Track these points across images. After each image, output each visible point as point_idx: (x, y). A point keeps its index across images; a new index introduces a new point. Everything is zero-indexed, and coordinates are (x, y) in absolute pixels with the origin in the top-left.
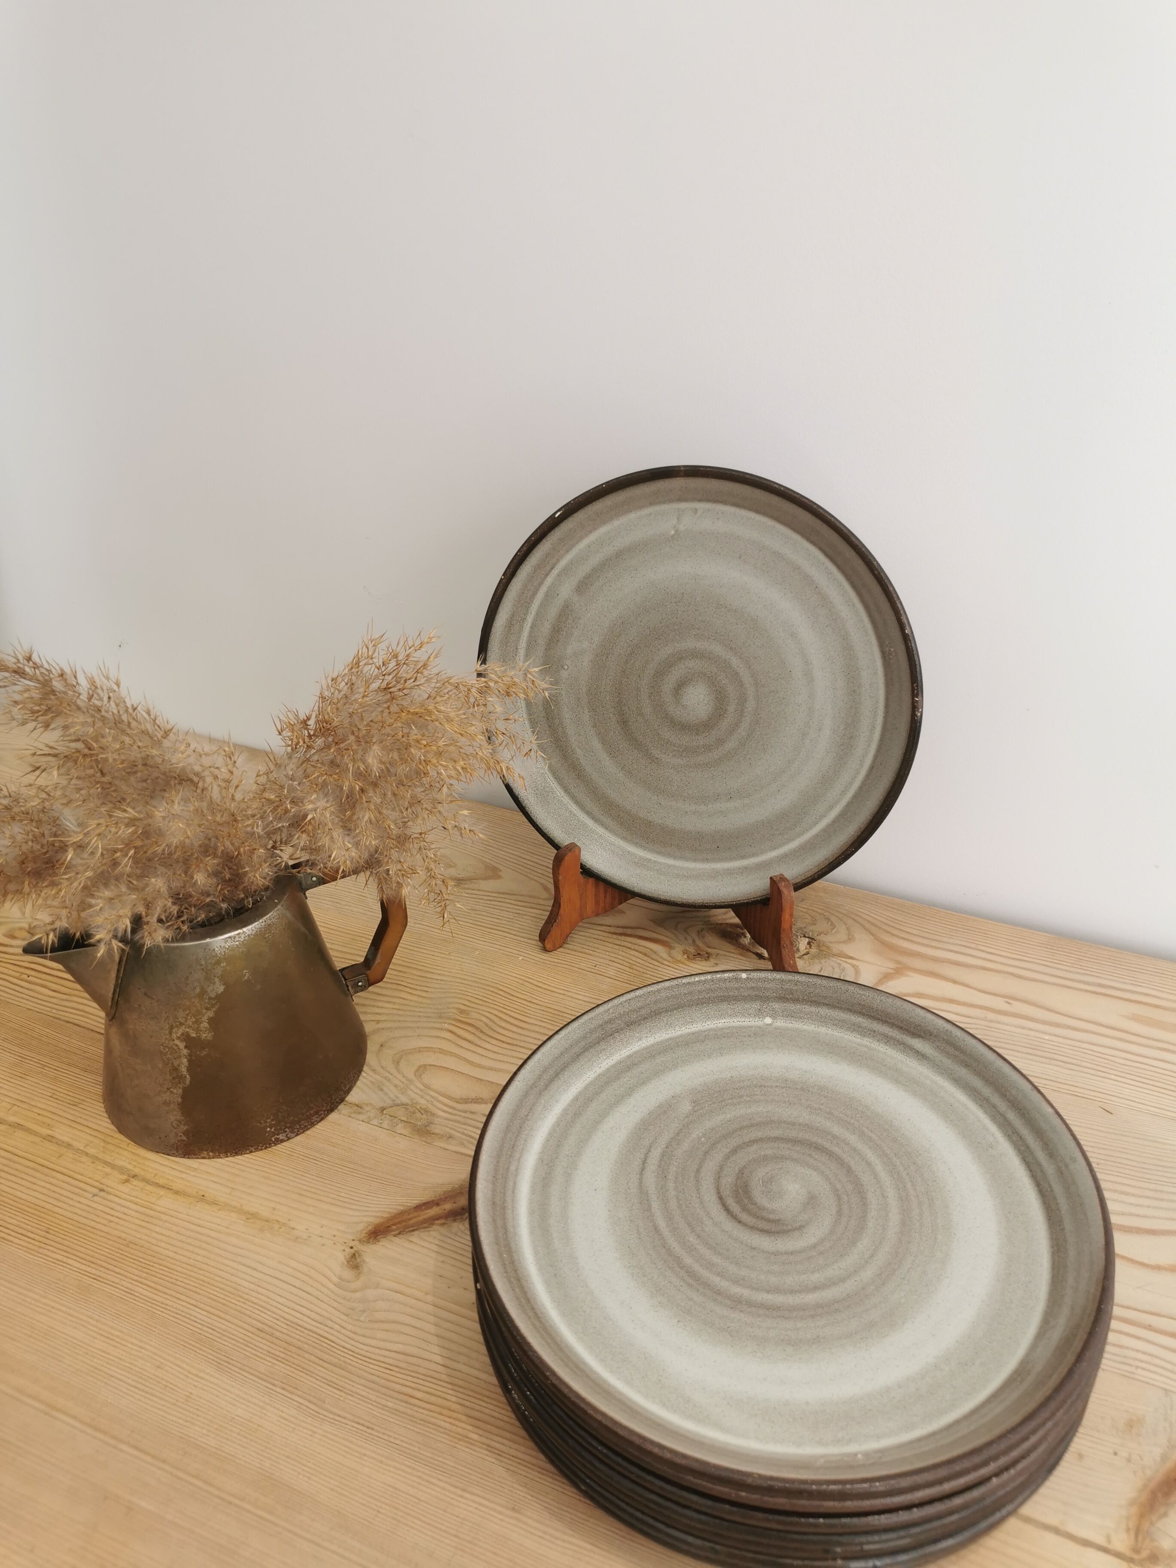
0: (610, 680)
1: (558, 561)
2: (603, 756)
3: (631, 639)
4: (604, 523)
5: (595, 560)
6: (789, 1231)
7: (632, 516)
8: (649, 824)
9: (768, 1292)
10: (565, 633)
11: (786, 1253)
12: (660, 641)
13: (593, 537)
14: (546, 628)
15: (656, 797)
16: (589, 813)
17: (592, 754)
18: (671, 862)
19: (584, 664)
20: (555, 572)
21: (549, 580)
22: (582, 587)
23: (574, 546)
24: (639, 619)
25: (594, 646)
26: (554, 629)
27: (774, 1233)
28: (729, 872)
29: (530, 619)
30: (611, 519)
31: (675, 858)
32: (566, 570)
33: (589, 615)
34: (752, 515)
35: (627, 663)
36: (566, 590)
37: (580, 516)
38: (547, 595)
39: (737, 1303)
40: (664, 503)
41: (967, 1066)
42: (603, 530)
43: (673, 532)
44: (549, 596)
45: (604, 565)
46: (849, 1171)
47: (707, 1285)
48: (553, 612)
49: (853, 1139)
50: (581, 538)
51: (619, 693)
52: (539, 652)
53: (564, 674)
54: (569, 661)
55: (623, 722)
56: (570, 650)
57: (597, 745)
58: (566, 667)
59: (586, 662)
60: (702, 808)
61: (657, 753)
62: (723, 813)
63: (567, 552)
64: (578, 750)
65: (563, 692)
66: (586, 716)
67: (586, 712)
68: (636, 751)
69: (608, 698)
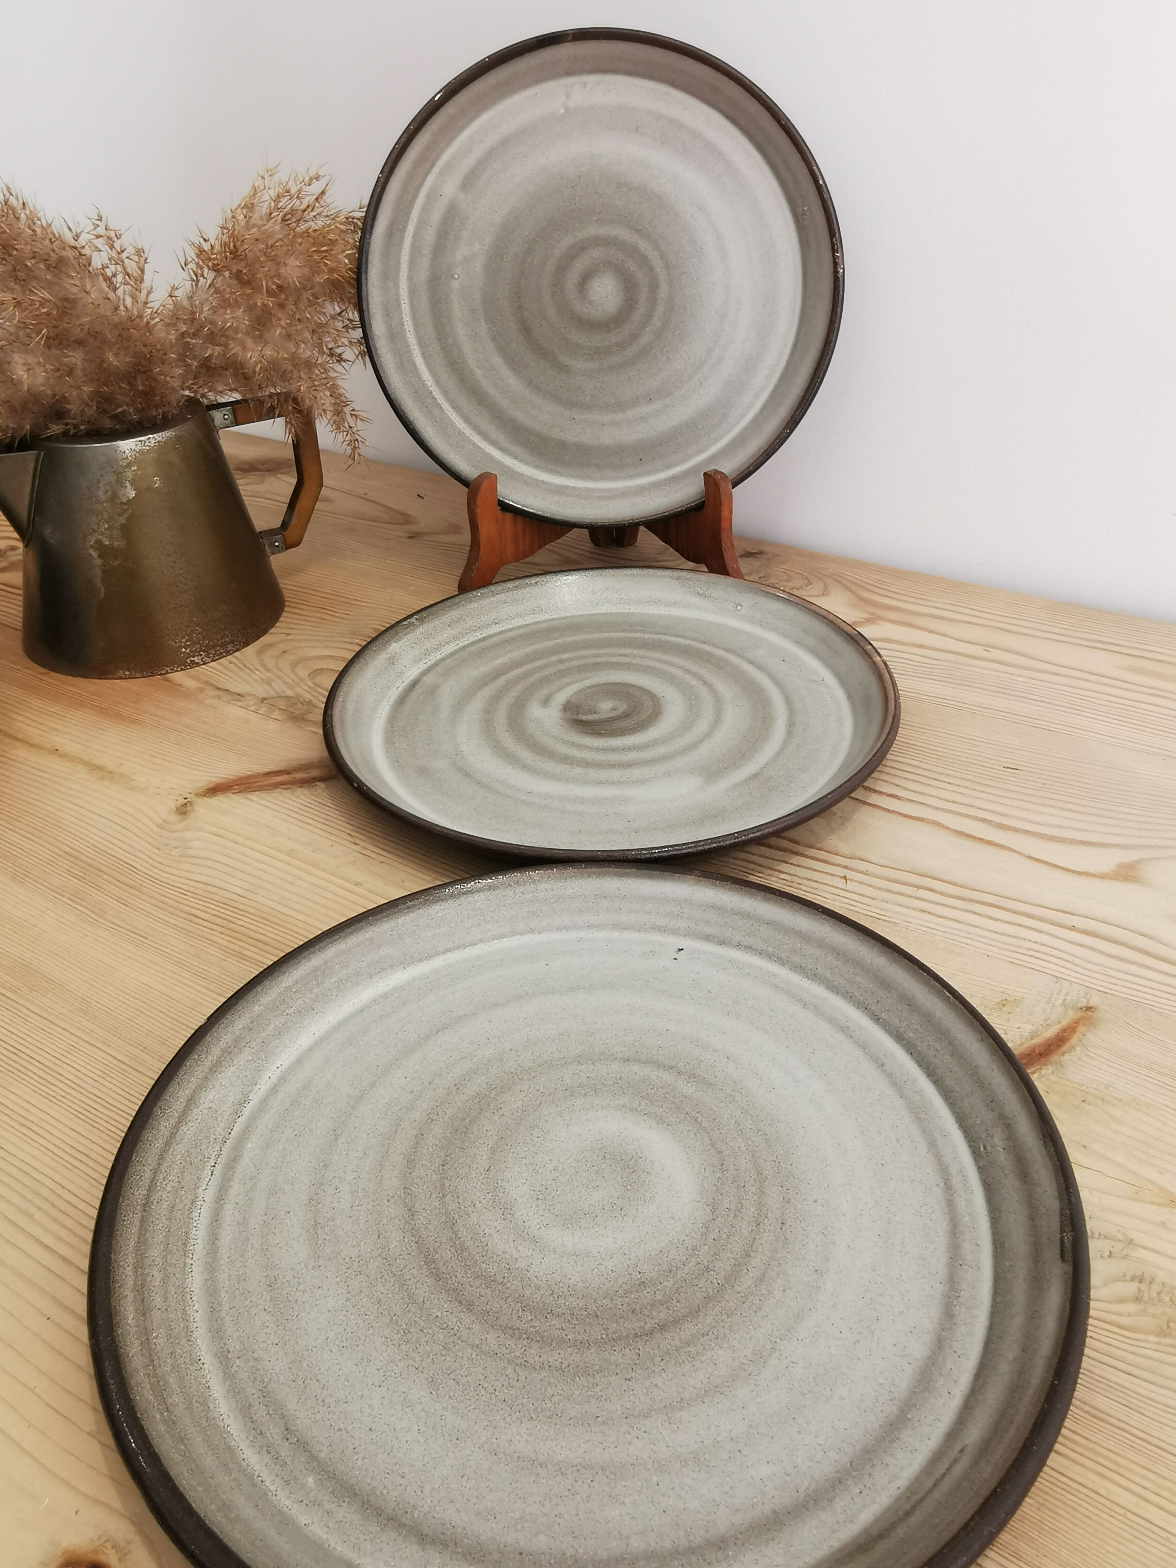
0: (507, 284)
1: (438, 157)
2: (505, 372)
3: (526, 234)
4: (488, 106)
5: (479, 152)
7: (517, 97)
8: (562, 445)
10: (452, 238)
12: (559, 233)
13: (476, 125)
14: (431, 235)
15: (568, 412)
17: (493, 372)
19: (477, 269)
20: (436, 168)
21: (430, 180)
22: (466, 184)
23: (455, 137)
24: (534, 210)
25: (486, 248)
26: (440, 234)
28: (656, 486)
29: (411, 227)
31: (594, 479)
32: (448, 167)
33: (478, 213)
35: (525, 261)
36: (450, 189)
37: (464, 96)
38: (429, 197)
40: (550, 79)
42: (487, 116)
43: (562, 111)
44: (430, 199)
45: (491, 155)
48: (437, 215)
50: (463, 127)
51: (519, 297)
52: (425, 263)
53: (455, 284)
54: (458, 270)
55: (526, 330)
56: (459, 256)
57: (497, 360)
58: (456, 276)
59: (478, 266)
60: (620, 416)
61: (566, 360)
62: (644, 419)
63: (448, 145)
64: (477, 370)
65: (455, 306)
66: (483, 329)
67: (483, 324)
68: (542, 361)
69: (506, 304)
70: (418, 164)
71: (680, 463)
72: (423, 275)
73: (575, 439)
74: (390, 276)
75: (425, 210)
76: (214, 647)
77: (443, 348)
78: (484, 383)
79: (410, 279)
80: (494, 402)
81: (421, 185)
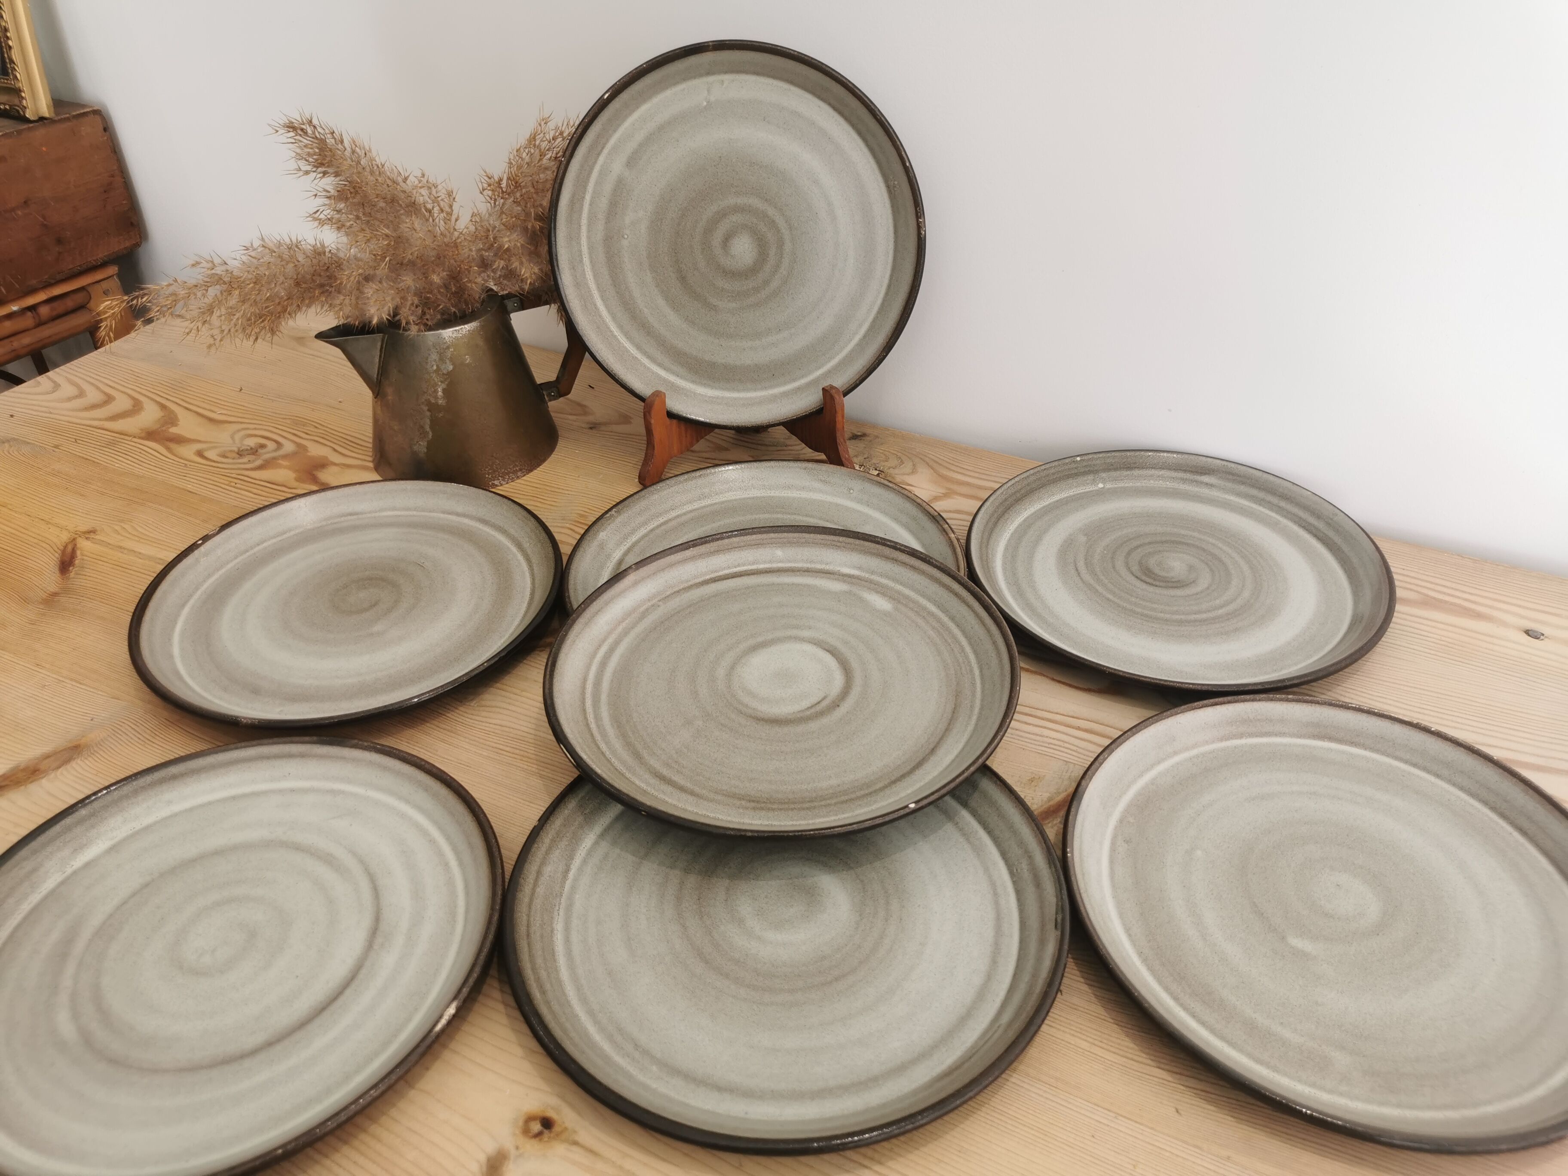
0: (667, 242)
1: (608, 140)
2: (667, 311)
3: (680, 203)
4: (644, 101)
5: (639, 137)
6: (1188, 585)
7: (668, 93)
8: (713, 365)
9: (1195, 614)
10: (621, 206)
11: (1193, 595)
12: (706, 202)
13: (636, 115)
14: (603, 204)
15: (718, 341)
16: (660, 365)
17: (658, 311)
18: (735, 395)
19: (642, 231)
20: (606, 151)
21: (601, 159)
22: (630, 163)
23: (619, 125)
24: (685, 184)
25: (649, 214)
26: (611, 203)
27: (1180, 587)
28: (785, 394)
29: (588, 197)
30: (650, 97)
31: (738, 391)
32: (615, 150)
33: (641, 186)
34: (770, 81)
35: (680, 225)
36: (618, 167)
37: (625, 96)
38: (601, 173)
39: (1180, 623)
40: (695, 77)
41: (1243, 483)
42: (644, 108)
43: (705, 103)
44: (602, 174)
45: (649, 139)
46: (1204, 550)
47: (1157, 619)
48: (608, 188)
49: (1196, 534)
50: (626, 118)
51: (676, 253)
52: (600, 226)
53: (625, 243)
54: (627, 232)
55: (683, 279)
56: (627, 220)
57: (661, 302)
58: (626, 237)
59: (643, 229)
60: (757, 343)
61: (714, 301)
62: (774, 345)
63: (615, 131)
64: (645, 310)
65: (626, 260)
66: (649, 277)
67: (649, 274)
68: (696, 302)
69: (666, 259)
70: (591, 149)
71: (803, 379)
72: (599, 235)
73: (723, 361)
74: (573, 237)
75: (598, 183)
77: (617, 293)
78: (651, 319)
79: (589, 238)
80: (659, 334)
81: (595, 163)
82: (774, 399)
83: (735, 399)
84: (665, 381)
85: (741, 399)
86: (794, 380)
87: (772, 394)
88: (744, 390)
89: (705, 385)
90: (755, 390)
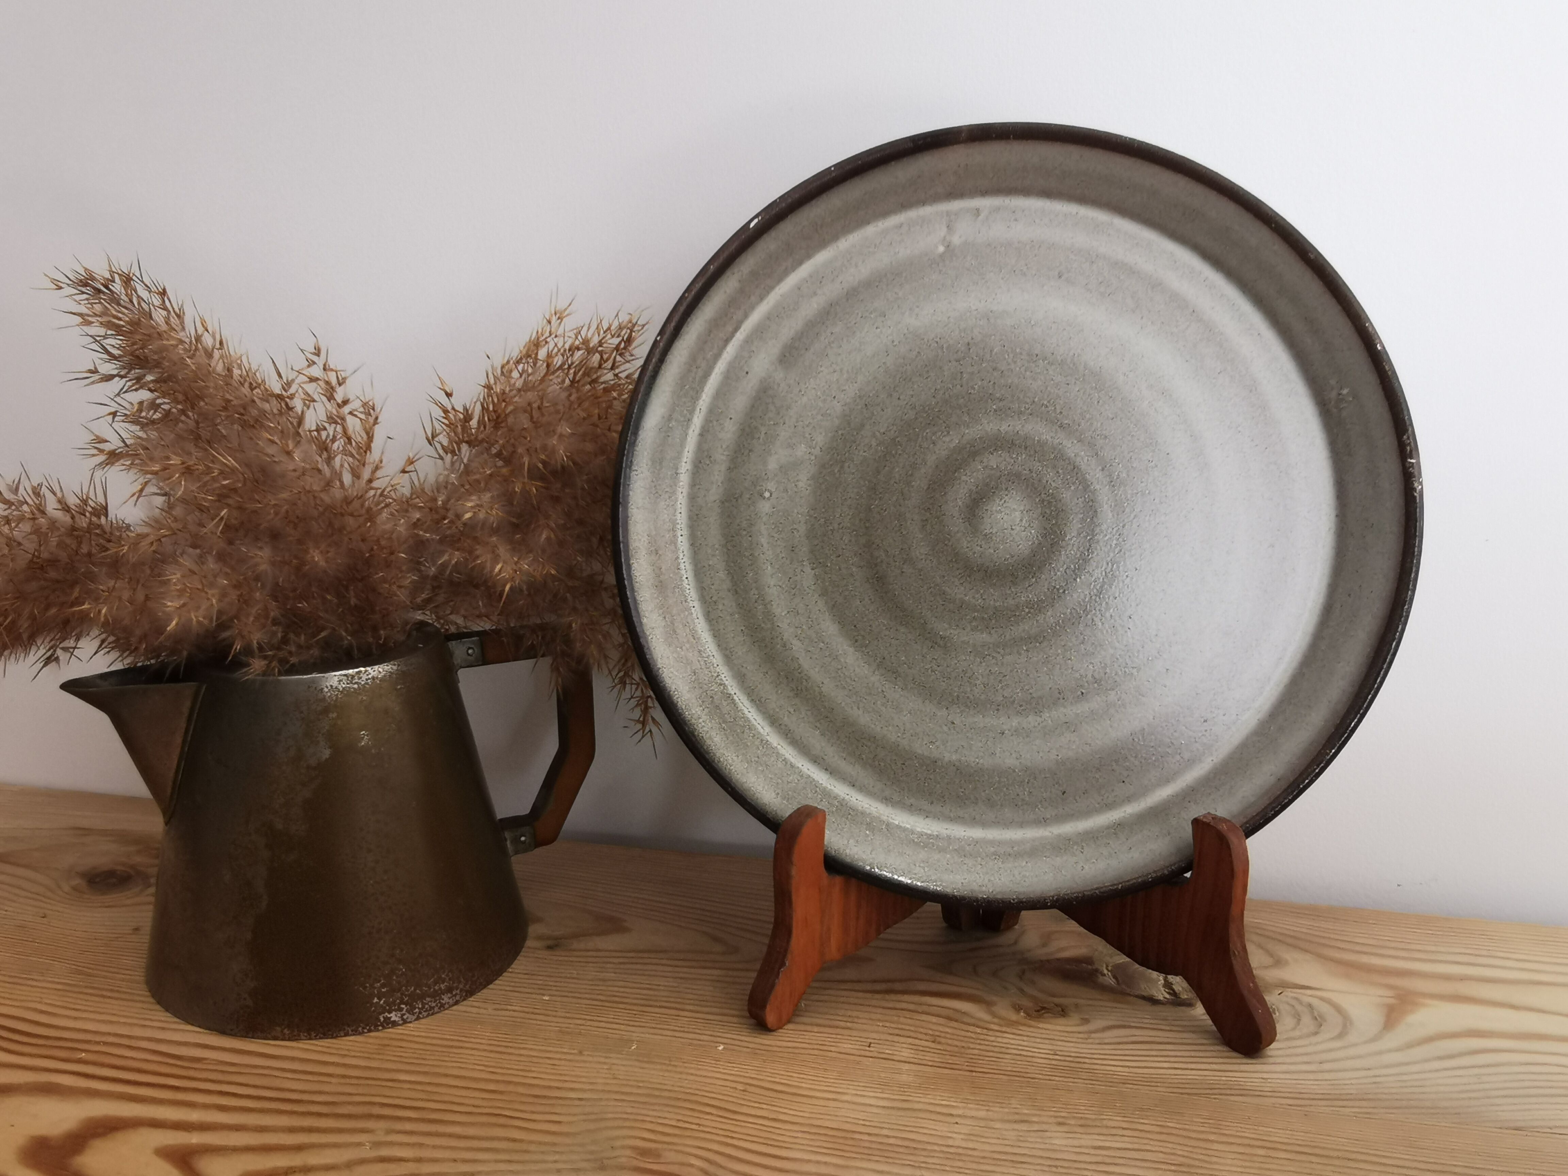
0: (850, 507)
1: (746, 316)
3: (882, 431)
4: (823, 245)
5: (810, 308)
7: (871, 230)
8: (932, 765)
10: (762, 436)
12: (935, 429)
14: (728, 431)
15: (944, 712)
17: (823, 645)
18: (977, 833)
19: (800, 484)
21: (731, 350)
22: (789, 356)
23: (772, 288)
24: (895, 395)
25: (817, 451)
26: (743, 430)
28: (1091, 837)
29: (698, 420)
30: (835, 238)
31: (984, 825)
32: (759, 332)
33: (805, 399)
34: (1072, 208)
35: (879, 472)
36: (762, 364)
37: (788, 226)
38: (727, 376)
40: (923, 203)
42: (822, 257)
43: (941, 249)
44: (732, 376)
45: (828, 314)
48: (739, 403)
50: (786, 273)
51: (867, 528)
52: (718, 474)
53: (765, 507)
54: (771, 485)
55: (878, 580)
56: (772, 465)
57: (830, 627)
58: (767, 495)
59: (803, 480)
60: (1032, 720)
61: (942, 628)
62: (1069, 726)
63: (761, 298)
64: (795, 642)
65: (764, 541)
66: (807, 577)
67: (808, 569)
68: (903, 629)
69: (846, 538)
71: (1129, 799)
72: (714, 493)
73: (955, 758)
74: (661, 494)
75: (720, 394)
76: (422, 997)
77: (740, 606)
78: (806, 663)
79: (692, 498)
80: (820, 693)
81: (717, 357)
82: (1063, 845)
83: (977, 842)
84: (826, 794)
85: (992, 842)
86: (1109, 806)
87: (1059, 835)
88: (997, 823)
89: (911, 809)
90: (1022, 825)
